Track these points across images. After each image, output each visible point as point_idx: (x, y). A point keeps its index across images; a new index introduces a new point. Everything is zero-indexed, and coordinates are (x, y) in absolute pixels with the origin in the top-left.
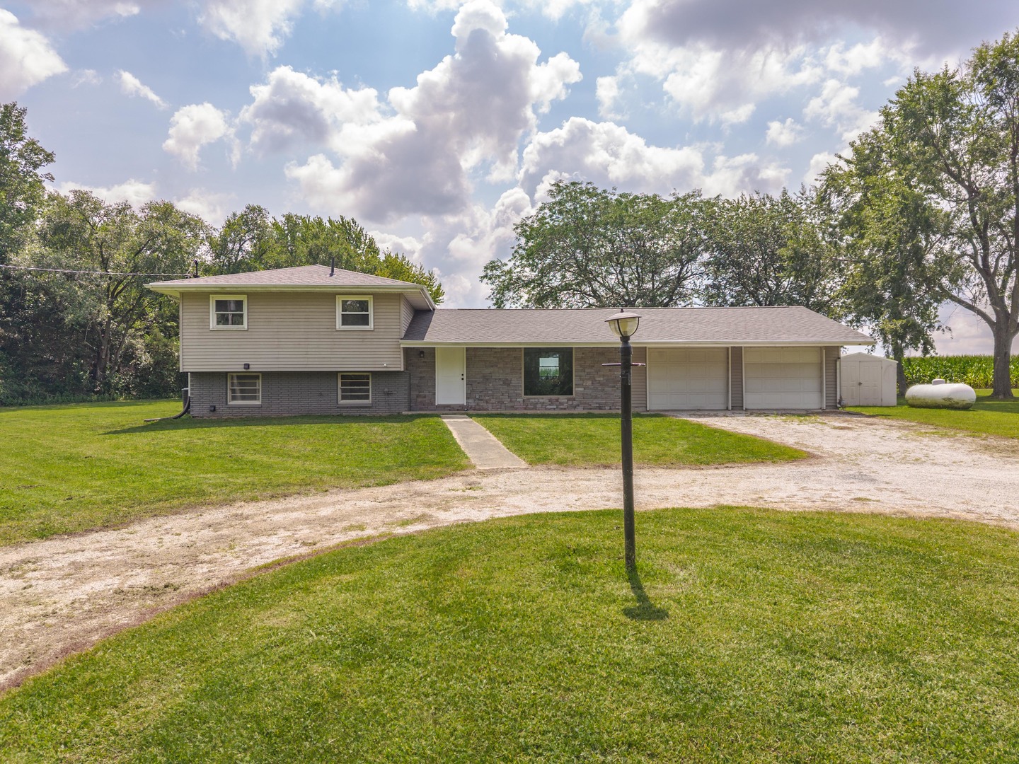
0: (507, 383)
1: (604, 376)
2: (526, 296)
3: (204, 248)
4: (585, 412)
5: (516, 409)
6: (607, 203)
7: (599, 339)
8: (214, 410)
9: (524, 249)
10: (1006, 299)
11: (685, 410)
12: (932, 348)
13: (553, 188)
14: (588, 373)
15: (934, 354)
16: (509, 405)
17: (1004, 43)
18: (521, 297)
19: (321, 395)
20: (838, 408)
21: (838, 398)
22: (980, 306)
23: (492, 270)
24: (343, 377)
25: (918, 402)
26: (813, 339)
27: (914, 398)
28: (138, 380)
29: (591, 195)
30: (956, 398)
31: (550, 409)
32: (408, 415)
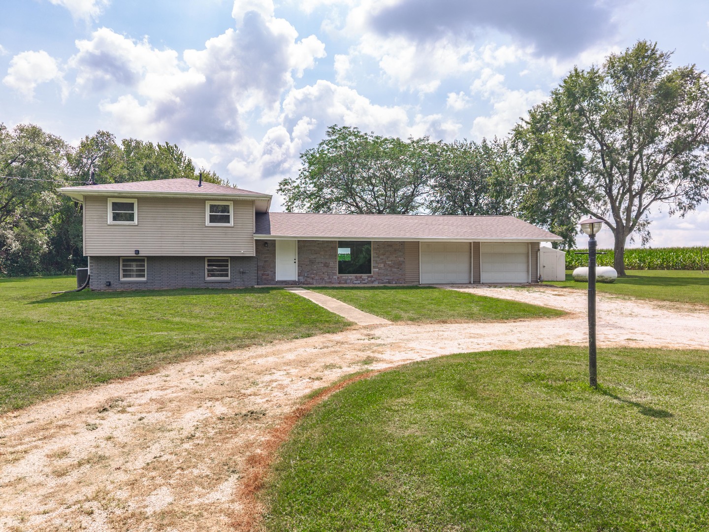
0: (326, 265)
1: (392, 261)
2: (308, 205)
3: (63, 162)
4: (382, 285)
5: (333, 283)
6: (367, 142)
7: (391, 236)
8: (110, 285)
9: (308, 171)
10: (621, 214)
11: (446, 284)
12: (574, 244)
13: (330, 130)
14: (382, 259)
15: (575, 248)
16: (328, 281)
17: (626, 53)
18: (305, 205)
19: (193, 273)
20: (538, 282)
21: (539, 275)
22: (606, 218)
23: (284, 185)
24: (209, 261)
25: (580, 279)
26: (526, 238)
27: (578, 276)
28: (9, 262)
29: (356, 136)
30: (606, 275)
31: (356, 284)
32: (259, 288)
